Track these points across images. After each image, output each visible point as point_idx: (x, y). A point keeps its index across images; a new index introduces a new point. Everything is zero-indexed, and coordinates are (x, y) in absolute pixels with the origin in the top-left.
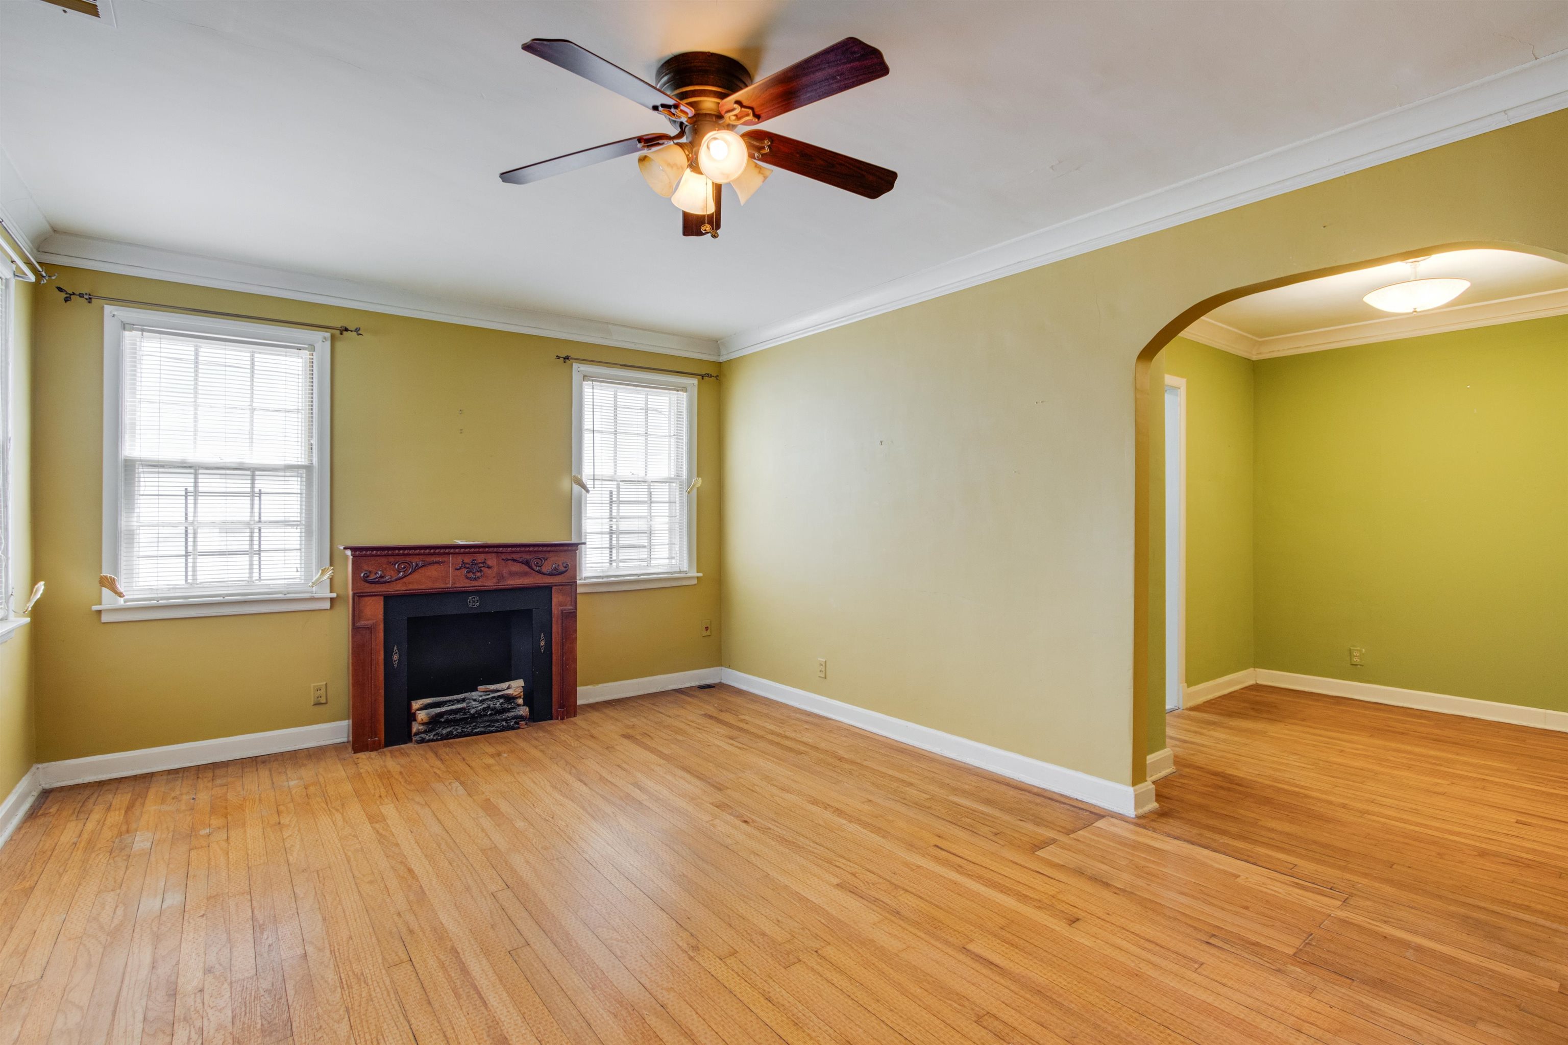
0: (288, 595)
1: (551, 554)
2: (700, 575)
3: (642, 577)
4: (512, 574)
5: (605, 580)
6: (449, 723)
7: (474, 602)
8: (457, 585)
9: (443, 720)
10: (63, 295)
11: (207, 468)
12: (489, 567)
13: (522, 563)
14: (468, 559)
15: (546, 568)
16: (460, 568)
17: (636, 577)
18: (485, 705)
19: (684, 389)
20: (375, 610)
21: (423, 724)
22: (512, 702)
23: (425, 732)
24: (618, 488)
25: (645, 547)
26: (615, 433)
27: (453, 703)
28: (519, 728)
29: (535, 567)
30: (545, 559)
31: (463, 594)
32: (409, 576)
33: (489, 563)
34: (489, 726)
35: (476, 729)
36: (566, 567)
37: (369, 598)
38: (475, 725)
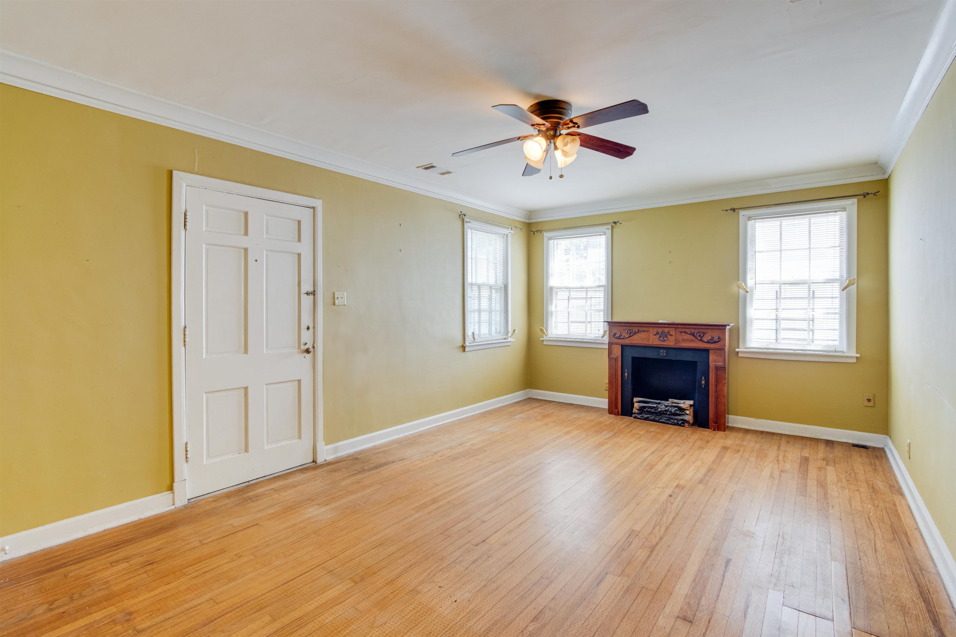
0: (596, 341)
1: (709, 330)
2: (858, 355)
3: (798, 352)
4: (684, 340)
5: (765, 350)
6: (649, 412)
7: (663, 353)
8: (654, 343)
9: (645, 410)
10: (533, 232)
11: (573, 288)
12: (671, 335)
13: (690, 334)
14: (660, 330)
15: (705, 339)
16: (655, 335)
17: (792, 351)
18: (667, 409)
19: (844, 209)
20: (617, 351)
21: (637, 409)
22: (683, 411)
23: (638, 414)
24: (780, 289)
25: (805, 330)
26: (781, 251)
27: (653, 403)
28: (684, 426)
29: (698, 337)
30: (704, 334)
31: (658, 348)
32: (632, 337)
33: (671, 333)
34: (668, 420)
35: (661, 419)
36: (718, 339)
37: (615, 345)
38: (661, 418)
